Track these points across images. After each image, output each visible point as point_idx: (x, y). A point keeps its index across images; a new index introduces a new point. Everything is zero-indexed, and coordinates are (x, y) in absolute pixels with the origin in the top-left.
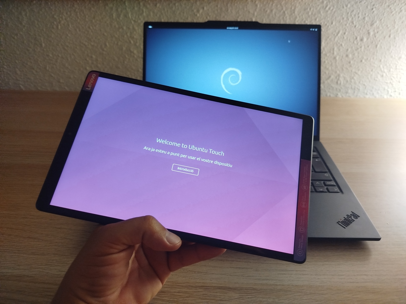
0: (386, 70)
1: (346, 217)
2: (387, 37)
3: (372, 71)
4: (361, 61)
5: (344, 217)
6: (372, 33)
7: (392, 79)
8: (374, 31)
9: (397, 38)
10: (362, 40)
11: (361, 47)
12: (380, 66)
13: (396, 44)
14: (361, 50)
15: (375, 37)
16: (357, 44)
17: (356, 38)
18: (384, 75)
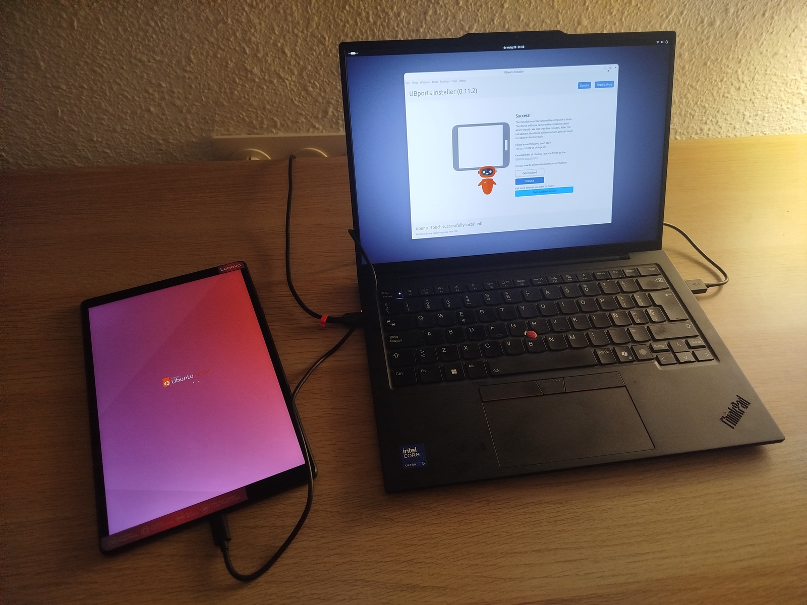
0: (746, 79)
1: (731, 407)
2: (759, 16)
3: (721, 81)
4: (705, 64)
5: (729, 408)
6: (732, 10)
7: (754, 93)
8: (737, 5)
9: (776, 18)
10: (711, 24)
11: (708, 38)
12: (736, 72)
13: (773, 28)
14: (707, 44)
15: (737, 17)
16: (703, 32)
17: (702, 22)
18: (743, 86)
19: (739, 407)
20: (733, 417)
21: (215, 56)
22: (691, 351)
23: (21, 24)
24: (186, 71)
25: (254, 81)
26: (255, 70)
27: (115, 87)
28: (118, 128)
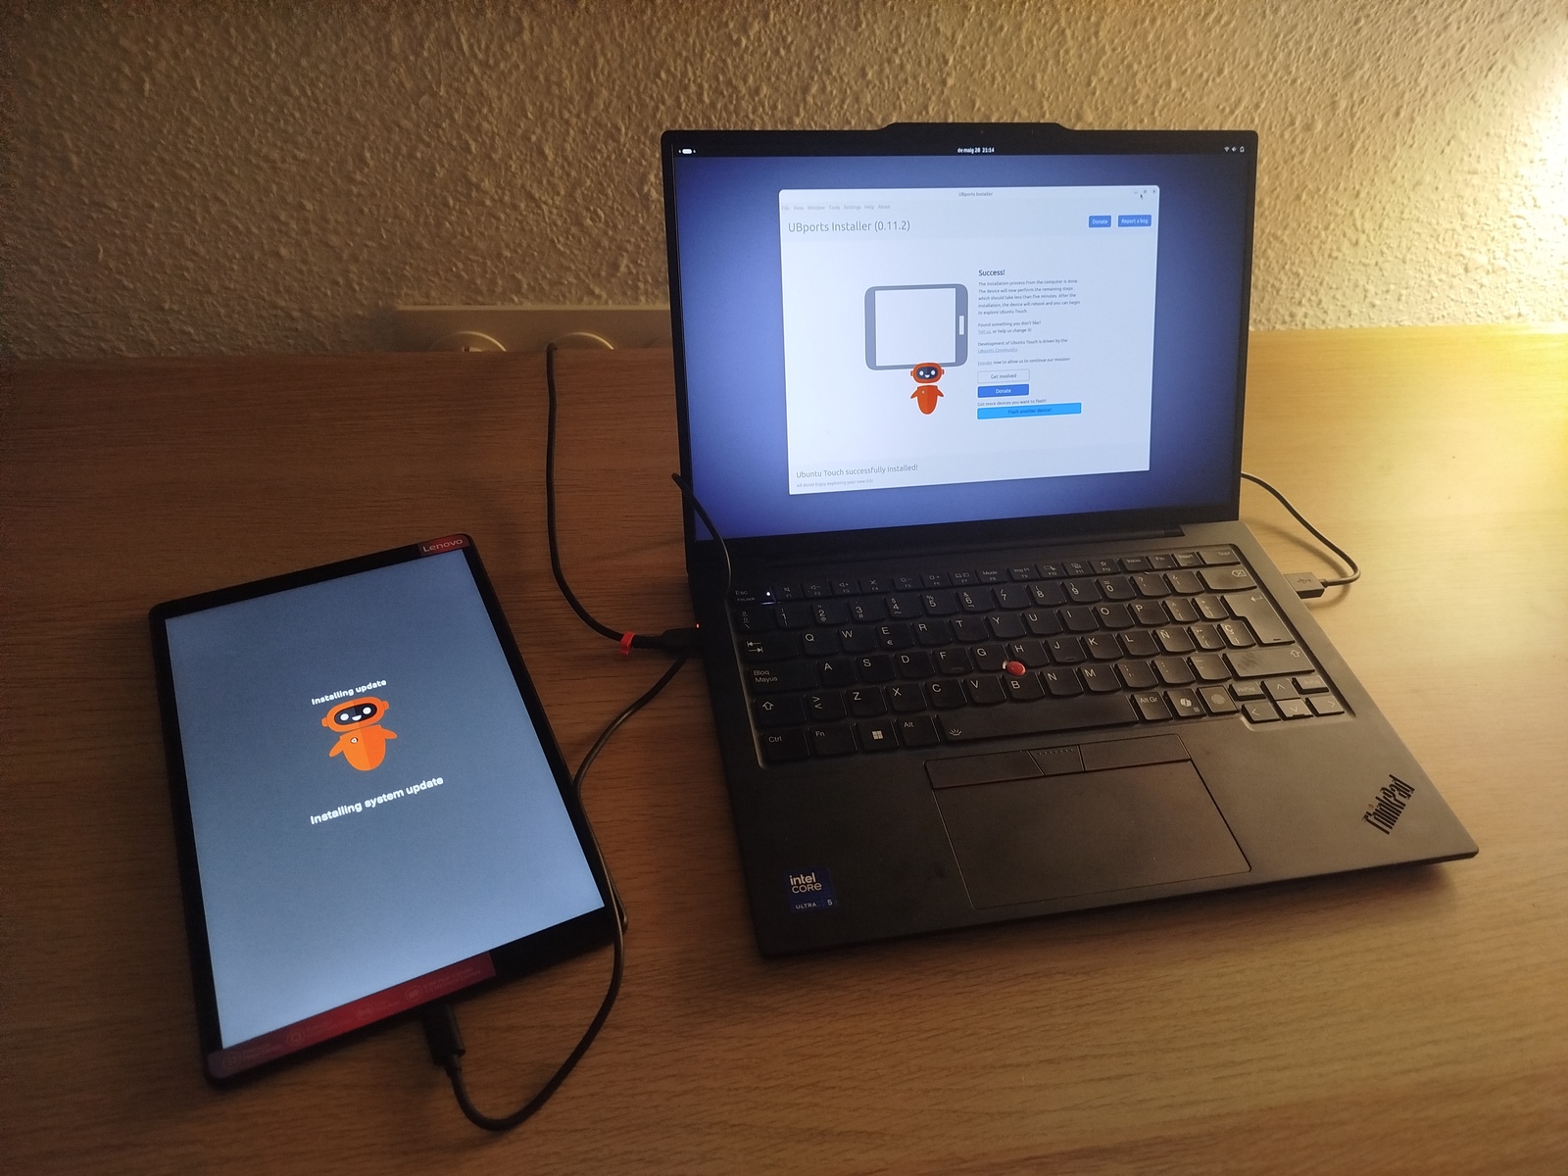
0: (1368, 226)
1: (1381, 796)
2: (1390, 114)
3: (1326, 228)
4: (1298, 197)
5: (1377, 798)
6: (1343, 104)
7: (1382, 253)
8: (1351, 95)
9: (1418, 120)
10: (1308, 127)
11: (1303, 152)
12: (1352, 213)
13: (1414, 137)
14: (1301, 162)
15: (1352, 116)
16: (1293, 141)
17: (1292, 123)
18: (1363, 238)
19: (1394, 796)
20: (1386, 812)
21: (411, 156)
22: (1304, 697)
23: (39, 81)
24: (352, 181)
25: (483, 204)
26: (486, 184)
27: (214, 208)
28: (215, 287)
